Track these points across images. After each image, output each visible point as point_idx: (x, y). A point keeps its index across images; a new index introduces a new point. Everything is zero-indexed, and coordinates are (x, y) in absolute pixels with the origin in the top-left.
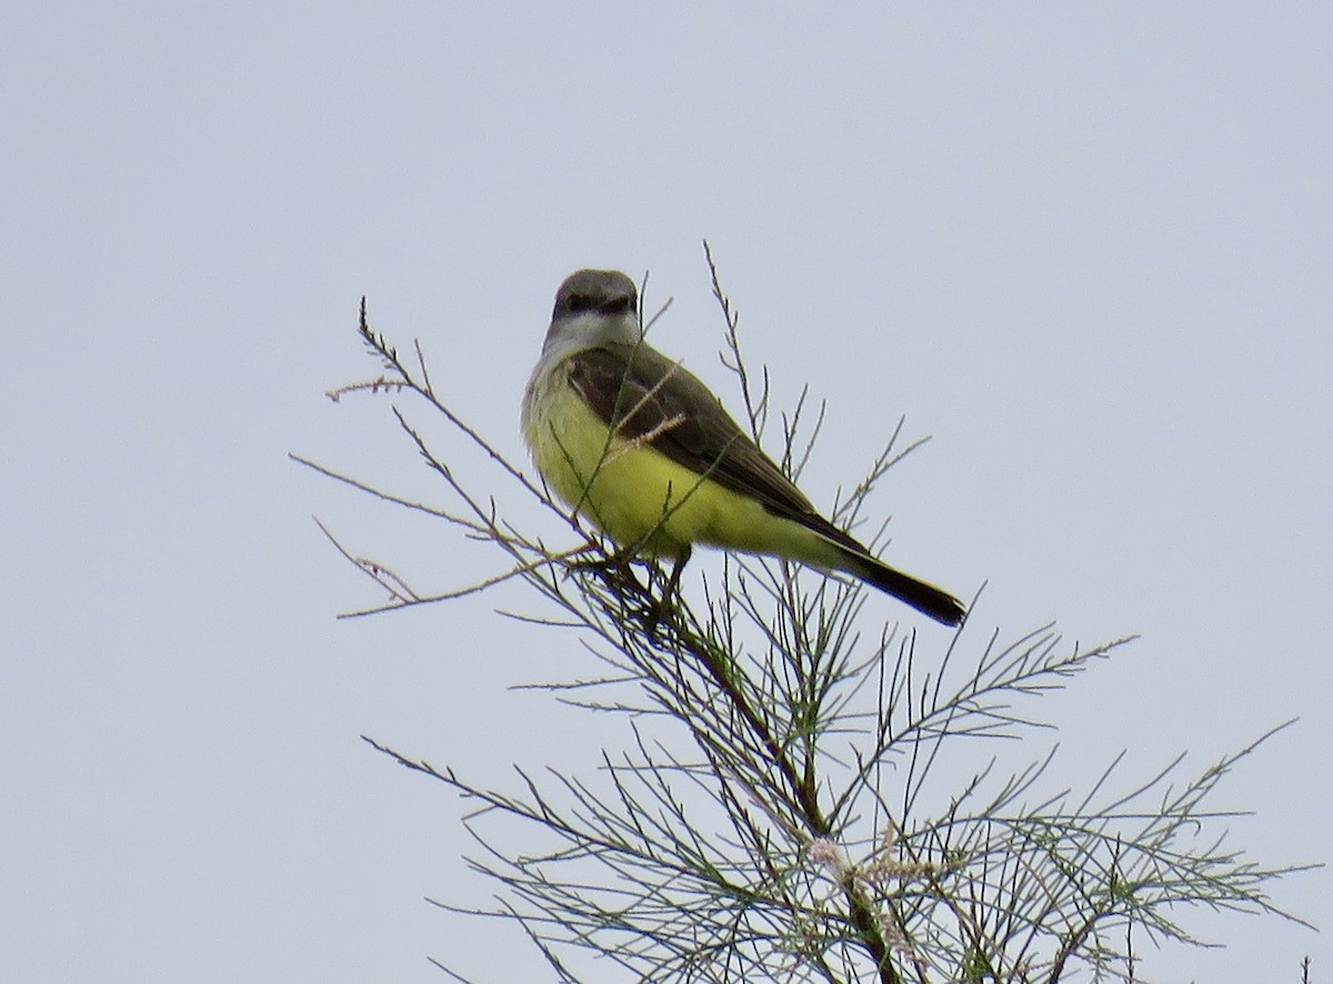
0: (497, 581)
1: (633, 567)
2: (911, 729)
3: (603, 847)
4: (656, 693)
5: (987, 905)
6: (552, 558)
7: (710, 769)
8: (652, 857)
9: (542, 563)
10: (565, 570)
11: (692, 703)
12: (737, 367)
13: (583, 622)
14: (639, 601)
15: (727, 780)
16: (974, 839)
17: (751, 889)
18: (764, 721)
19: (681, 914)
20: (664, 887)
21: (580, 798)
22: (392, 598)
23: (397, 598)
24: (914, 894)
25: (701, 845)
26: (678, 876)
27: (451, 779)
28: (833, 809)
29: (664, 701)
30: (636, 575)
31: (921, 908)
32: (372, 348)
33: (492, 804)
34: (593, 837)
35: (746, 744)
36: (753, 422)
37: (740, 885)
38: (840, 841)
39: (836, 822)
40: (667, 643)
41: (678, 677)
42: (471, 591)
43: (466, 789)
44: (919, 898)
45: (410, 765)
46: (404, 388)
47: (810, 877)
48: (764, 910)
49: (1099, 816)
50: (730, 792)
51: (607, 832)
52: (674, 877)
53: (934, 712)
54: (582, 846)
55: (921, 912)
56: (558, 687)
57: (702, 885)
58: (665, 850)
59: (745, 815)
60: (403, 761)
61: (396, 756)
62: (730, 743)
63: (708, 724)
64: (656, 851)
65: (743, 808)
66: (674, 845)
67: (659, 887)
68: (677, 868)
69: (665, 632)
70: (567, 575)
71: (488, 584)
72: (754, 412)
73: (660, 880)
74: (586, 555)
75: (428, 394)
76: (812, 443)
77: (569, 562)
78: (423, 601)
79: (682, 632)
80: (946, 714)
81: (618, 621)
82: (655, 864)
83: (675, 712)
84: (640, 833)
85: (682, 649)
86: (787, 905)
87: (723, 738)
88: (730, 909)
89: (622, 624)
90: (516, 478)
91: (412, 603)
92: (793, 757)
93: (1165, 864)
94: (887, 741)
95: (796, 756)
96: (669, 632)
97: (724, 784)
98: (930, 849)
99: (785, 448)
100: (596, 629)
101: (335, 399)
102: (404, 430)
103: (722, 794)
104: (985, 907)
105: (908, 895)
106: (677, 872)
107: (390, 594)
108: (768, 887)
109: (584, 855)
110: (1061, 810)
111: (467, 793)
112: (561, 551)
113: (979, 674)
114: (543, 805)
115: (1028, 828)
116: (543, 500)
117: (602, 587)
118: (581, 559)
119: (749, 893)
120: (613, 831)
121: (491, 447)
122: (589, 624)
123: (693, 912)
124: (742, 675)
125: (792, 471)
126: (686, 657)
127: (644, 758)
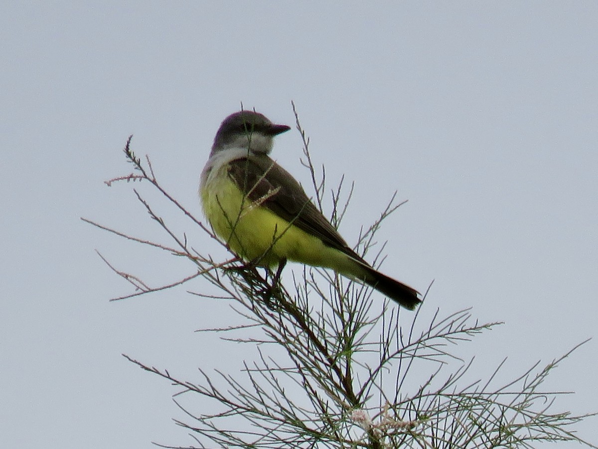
0: (189, 278)
1: (258, 269)
2: (398, 352)
3: (244, 410)
4: (269, 332)
5: (439, 439)
6: (217, 266)
7: (297, 370)
8: (269, 415)
9: (212, 268)
10: (223, 271)
11: (288, 337)
12: (309, 165)
13: (232, 297)
14: (261, 286)
15: (305, 376)
16: (432, 406)
17: (319, 431)
18: (325, 346)
19: (284, 444)
20: (275, 430)
21: (232, 385)
22: (137, 290)
23: (139, 289)
24: (401, 433)
25: (294, 409)
26: (282, 425)
27: (167, 376)
28: (360, 390)
29: (273, 336)
30: (259, 273)
31: (405, 440)
32: (129, 159)
33: (188, 389)
34: (239, 405)
35: (315, 357)
36: (318, 193)
37: (313, 429)
38: (364, 407)
39: (362, 397)
40: (275, 307)
41: (281, 323)
42: (176, 284)
43: (175, 381)
44: (404, 435)
45: (147, 369)
46: (142, 179)
47: (348, 424)
48: (326, 441)
49: (495, 393)
50: (308, 382)
51: (246, 402)
52: (280, 425)
53: (409, 345)
54: (234, 409)
55: (405, 442)
56: (220, 330)
57: (295, 429)
58: (275, 411)
59: (315, 394)
60: (143, 367)
61: (139, 364)
62: (307, 357)
63: (296, 347)
64: (271, 412)
65: (314, 390)
66: (280, 408)
67: (273, 430)
68: (281, 420)
69: (274, 301)
70: (224, 273)
71: (185, 280)
72: (318, 188)
73: (273, 426)
74: (233, 263)
75: (154, 182)
76: (348, 203)
77: (225, 268)
78: (153, 291)
79: (283, 301)
80: (415, 347)
81: (250, 296)
82: (270, 418)
83: (279, 341)
84: (263, 403)
85: (283, 310)
86: (337, 439)
87: (304, 354)
88: (309, 440)
89: (252, 297)
90: (197, 224)
91: (147, 292)
92: (341, 364)
93: (529, 418)
94: (387, 357)
95: (341, 363)
96: (276, 302)
97: (305, 378)
98: (410, 410)
99: (334, 208)
100: (238, 300)
101: (109, 185)
102: (139, 200)
103: (304, 383)
104: (438, 440)
105: (399, 434)
106: (282, 423)
107: (136, 288)
108: (328, 430)
109: (234, 414)
110: (476, 391)
111: (176, 383)
112: (221, 262)
113: (430, 330)
114: (213, 389)
115: (459, 399)
116: (212, 236)
117: (242, 280)
118: (231, 266)
119: (317, 433)
120: (249, 402)
121: (185, 209)
122: (235, 298)
123: (290, 443)
124: (313, 323)
125: (337, 219)
126: (285, 314)
127: (264, 365)
